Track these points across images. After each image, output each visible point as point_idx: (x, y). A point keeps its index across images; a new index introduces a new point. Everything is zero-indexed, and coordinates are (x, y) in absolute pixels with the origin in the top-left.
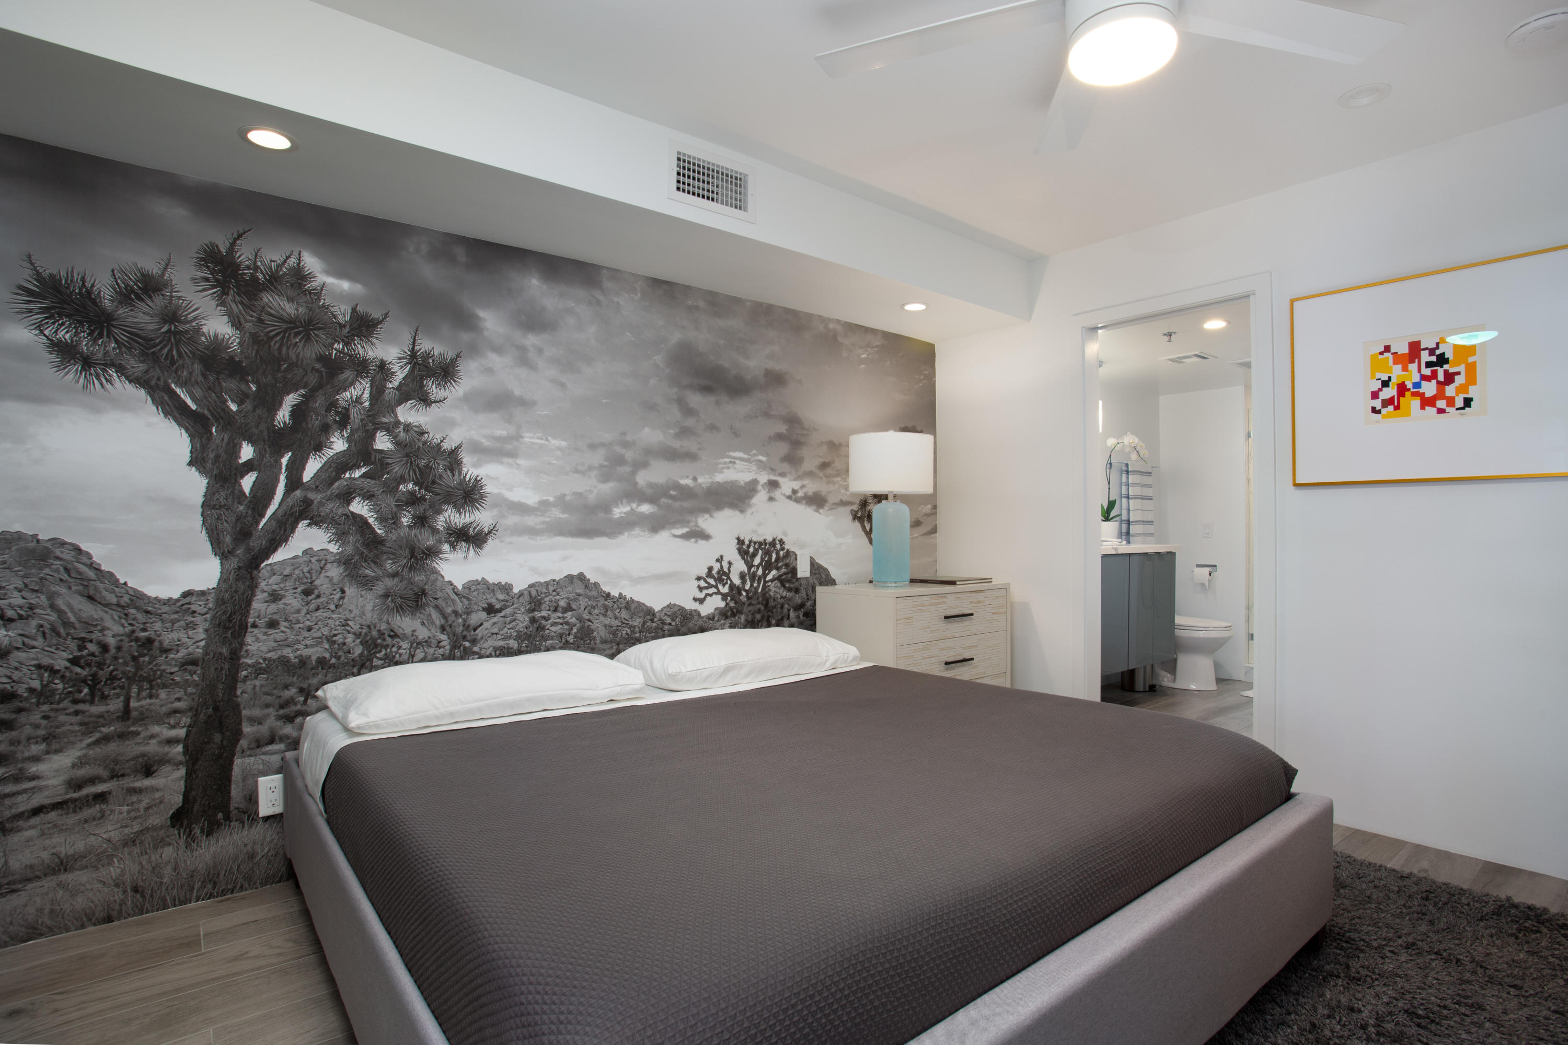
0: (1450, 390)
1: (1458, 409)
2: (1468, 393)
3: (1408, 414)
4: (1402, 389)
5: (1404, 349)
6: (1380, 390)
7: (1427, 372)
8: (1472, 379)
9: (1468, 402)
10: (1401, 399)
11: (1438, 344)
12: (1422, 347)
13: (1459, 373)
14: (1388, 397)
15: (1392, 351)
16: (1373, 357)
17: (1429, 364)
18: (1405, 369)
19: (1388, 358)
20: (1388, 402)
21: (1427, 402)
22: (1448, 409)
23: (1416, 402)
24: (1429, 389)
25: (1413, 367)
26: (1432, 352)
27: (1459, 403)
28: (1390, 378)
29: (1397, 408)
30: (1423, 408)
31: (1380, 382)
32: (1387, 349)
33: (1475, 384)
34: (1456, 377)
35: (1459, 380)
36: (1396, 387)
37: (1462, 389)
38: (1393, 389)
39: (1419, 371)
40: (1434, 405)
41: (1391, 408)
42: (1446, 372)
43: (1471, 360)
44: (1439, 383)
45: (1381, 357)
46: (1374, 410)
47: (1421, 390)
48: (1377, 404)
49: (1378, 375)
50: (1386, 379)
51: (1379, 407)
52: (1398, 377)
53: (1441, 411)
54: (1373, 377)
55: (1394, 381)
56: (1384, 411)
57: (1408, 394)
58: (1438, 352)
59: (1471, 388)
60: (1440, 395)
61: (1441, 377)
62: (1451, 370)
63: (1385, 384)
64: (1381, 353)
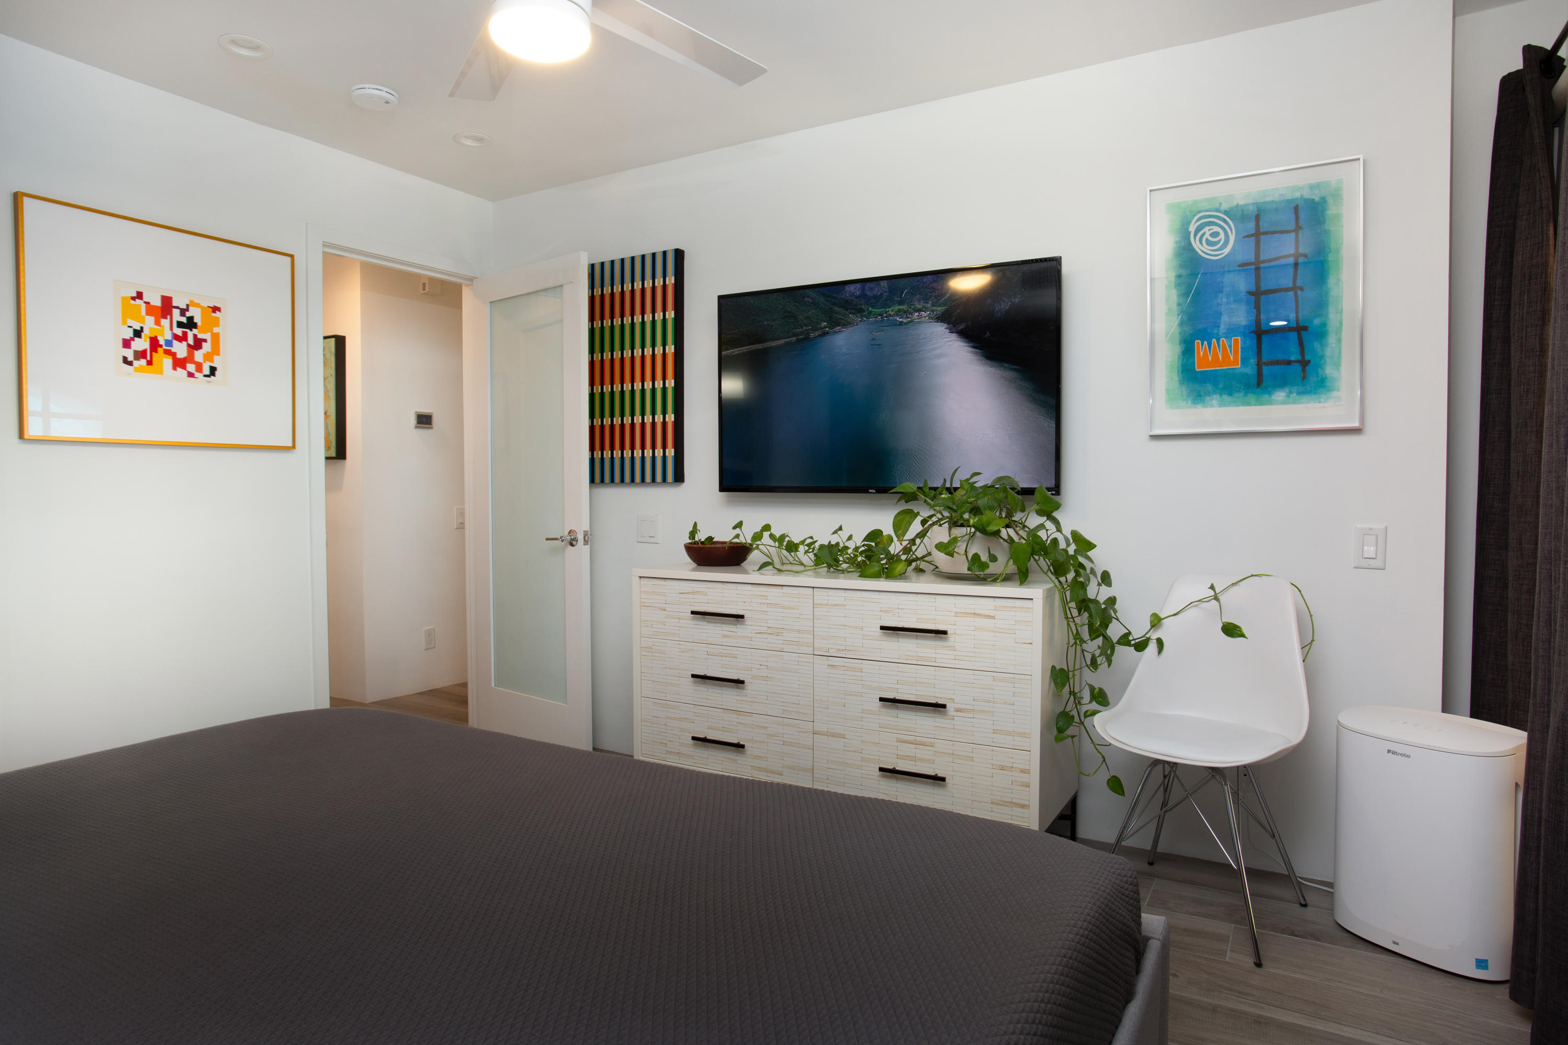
0: (199, 356)
1: (205, 376)
2: (212, 362)
3: (160, 371)
4: (154, 343)
5: (157, 302)
6: (132, 339)
7: (179, 332)
8: (216, 350)
9: (213, 370)
10: (154, 354)
11: (188, 306)
12: (174, 304)
13: (205, 341)
14: (140, 349)
15: (145, 299)
16: (124, 299)
17: (180, 325)
18: (158, 323)
19: (140, 305)
20: (141, 355)
21: (179, 363)
22: (197, 374)
23: (168, 362)
24: (181, 350)
25: (165, 322)
26: (183, 312)
27: (207, 371)
28: (142, 328)
29: (150, 363)
30: (174, 369)
31: (131, 330)
32: (140, 295)
33: (218, 354)
34: (204, 344)
35: (206, 347)
36: (148, 340)
37: (208, 357)
38: (145, 341)
39: (171, 329)
40: (184, 368)
41: (143, 362)
42: (195, 336)
43: (216, 330)
44: (189, 345)
45: (132, 302)
46: (126, 361)
47: (173, 350)
48: (130, 354)
49: (130, 322)
50: (139, 328)
51: (131, 358)
52: (151, 329)
53: (191, 375)
54: (124, 322)
55: (146, 333)
56: (136, 363)
57: (160, 350)
58: (188, 314)
59: (216, 357)
60: (189, 359)
61: (191, 341)
62: (200, 336)
63: (138, 333)
64: (133, 299)
